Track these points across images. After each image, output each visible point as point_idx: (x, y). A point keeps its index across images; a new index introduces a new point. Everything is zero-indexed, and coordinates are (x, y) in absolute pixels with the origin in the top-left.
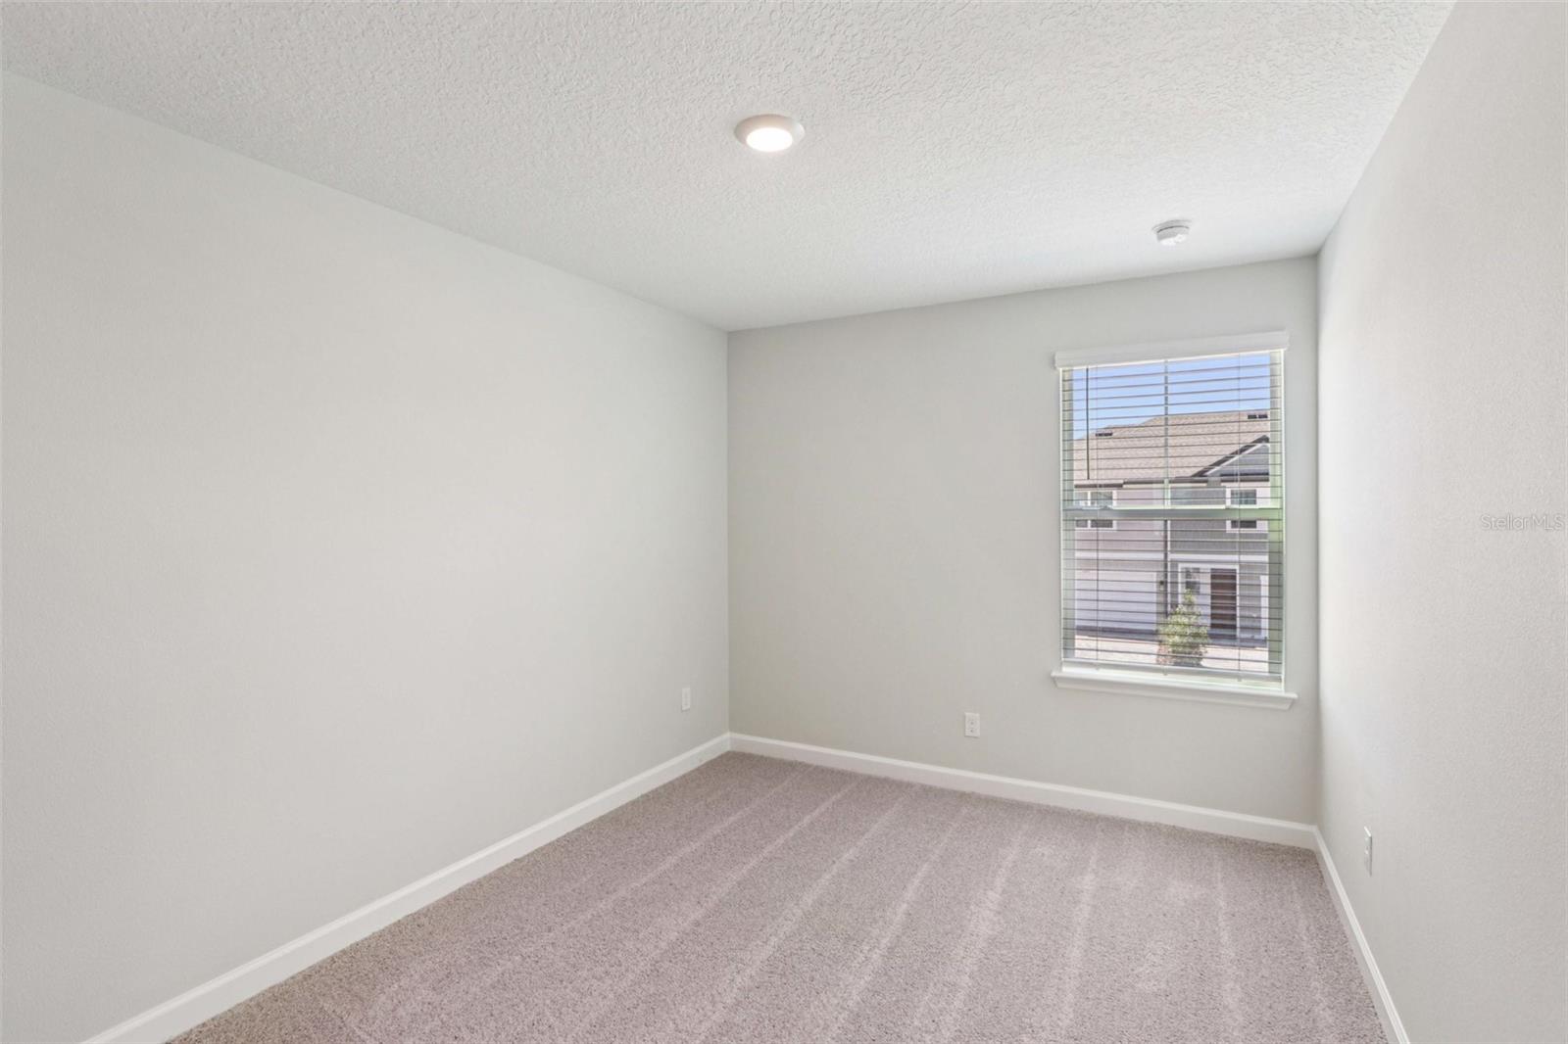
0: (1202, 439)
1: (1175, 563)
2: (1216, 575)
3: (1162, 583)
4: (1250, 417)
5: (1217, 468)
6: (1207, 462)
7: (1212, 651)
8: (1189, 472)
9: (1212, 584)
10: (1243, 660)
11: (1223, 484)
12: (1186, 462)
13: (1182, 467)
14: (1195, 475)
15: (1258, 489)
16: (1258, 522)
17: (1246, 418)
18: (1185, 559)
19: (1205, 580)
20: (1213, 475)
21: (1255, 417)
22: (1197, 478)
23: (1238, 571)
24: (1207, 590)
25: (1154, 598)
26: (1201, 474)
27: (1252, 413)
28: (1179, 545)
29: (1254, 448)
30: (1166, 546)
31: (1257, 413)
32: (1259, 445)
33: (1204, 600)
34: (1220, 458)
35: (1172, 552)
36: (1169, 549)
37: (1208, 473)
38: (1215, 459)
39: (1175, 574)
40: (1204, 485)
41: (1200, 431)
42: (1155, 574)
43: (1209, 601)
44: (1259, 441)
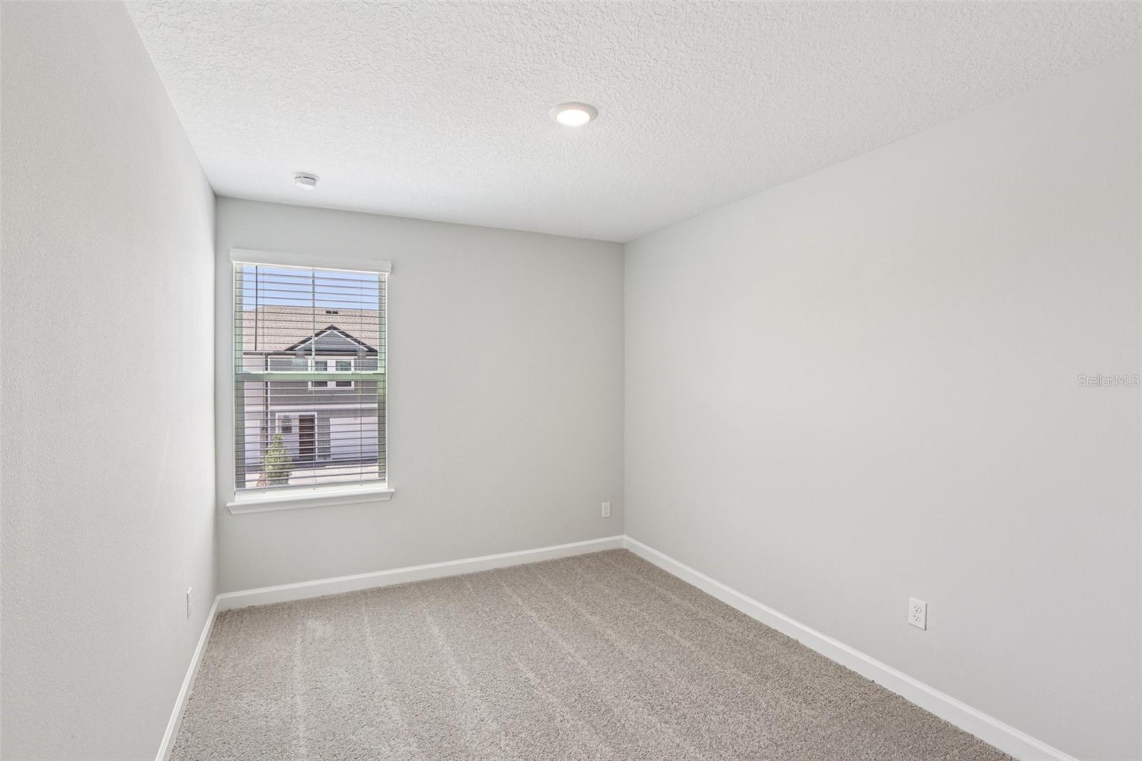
0: (294, 325)
1: (273, 413)
2: (302, 420)
3: (263, 428)
4: (327, 312)
5: (302, 345)
6: (296, 340)
7: (295, 473)
8: (283, 348)
9: (300, 427)
10: (318, 476)
11: (306, 357)
12: (282, 340)
13: (280, 343)
14: (287, 350)
15: (328, 361)
16: (329, 383)
17: (324, 313)
18: (281, 411)
19: (296, 423)
20: (299, 350)
21: (330, 312)
22: (288, 352)
23: (316, 416)
24: (296, 430)
25: (258, 439)
26: (291, 349)
27: (328, 310)
28: (277, 401)
29: (325, 333)
30: (267, 401)
31: (332, 310)
32: (329, 332)
33: (293, 439)
34: (305, 338)
35: (271, 405)
36: (269, 402)
37: (296, 349)
38: (302, 339)
39: (273, 421)
40: (293, 357)
41: (294, 319)
42: (259, 421)
43: (297, 438)
44: (329, 328)
